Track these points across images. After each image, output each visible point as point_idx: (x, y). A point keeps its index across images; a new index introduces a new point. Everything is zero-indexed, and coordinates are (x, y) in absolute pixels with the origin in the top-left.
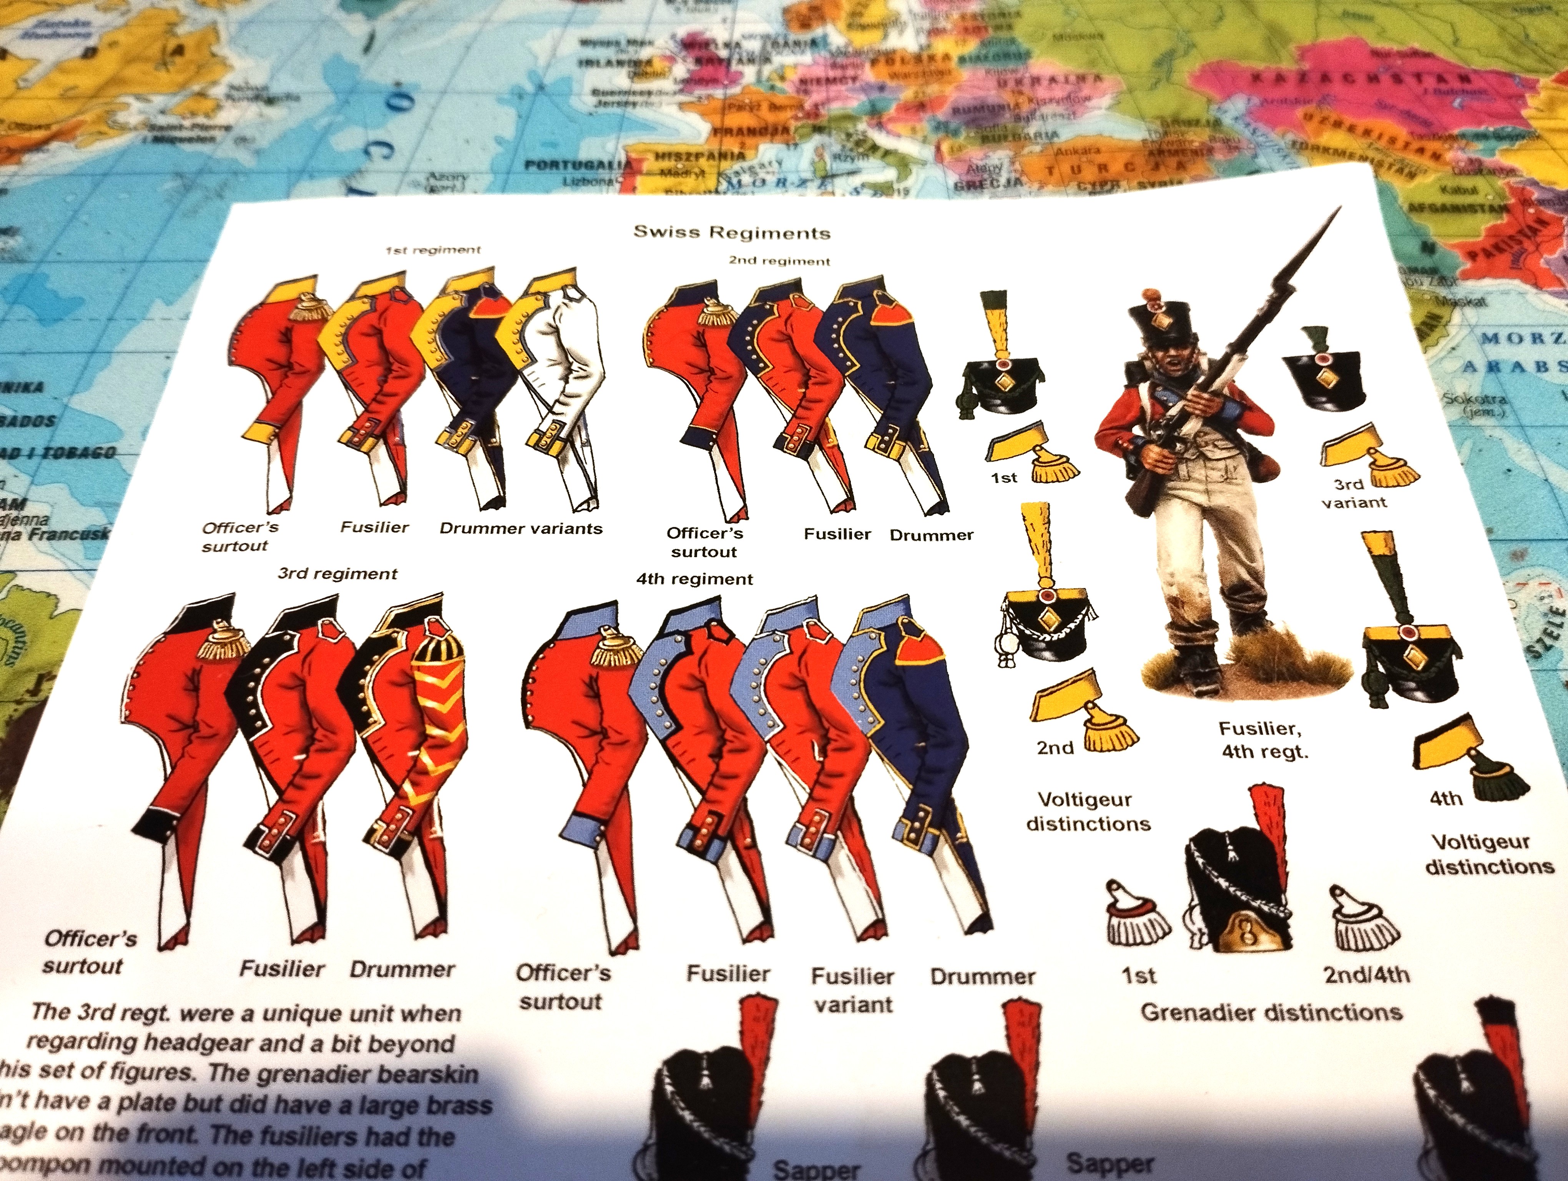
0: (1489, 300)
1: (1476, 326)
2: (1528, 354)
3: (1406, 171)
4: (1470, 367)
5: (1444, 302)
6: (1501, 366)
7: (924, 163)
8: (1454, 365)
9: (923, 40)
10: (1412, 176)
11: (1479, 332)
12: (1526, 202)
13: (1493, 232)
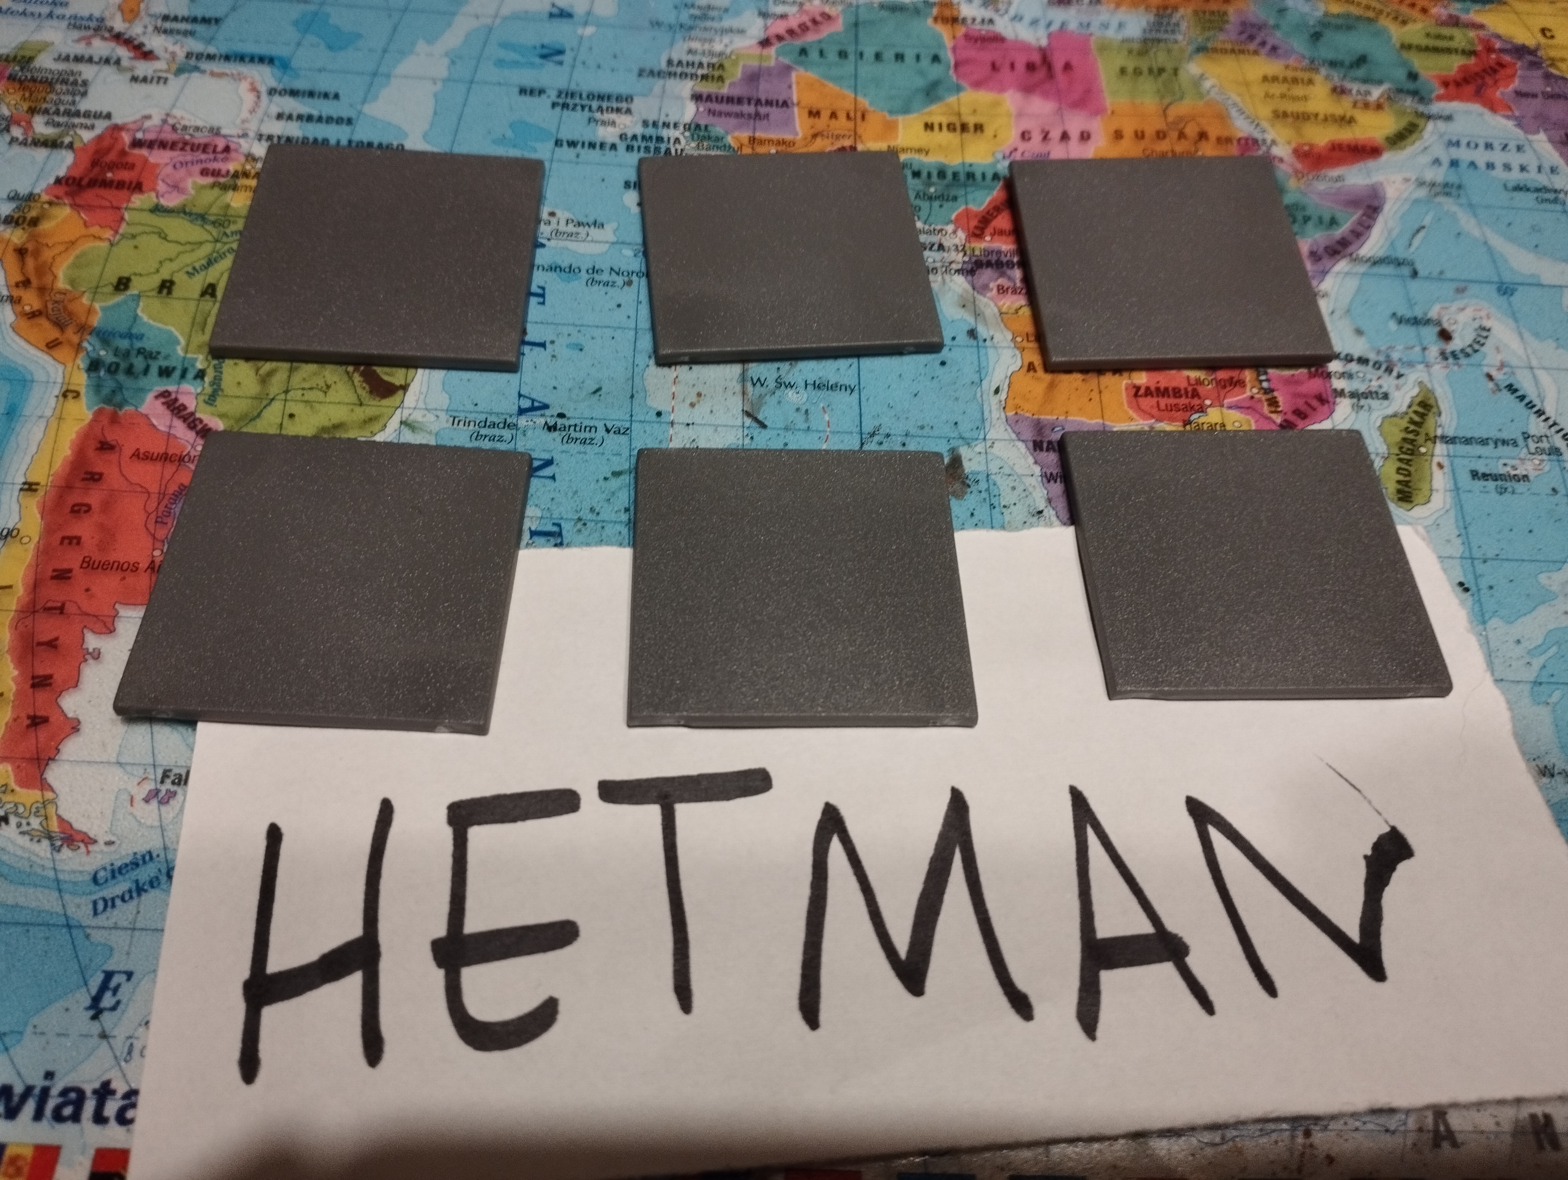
0: (1455, 116)
1: (1445, 133)
2: (1481, 157)
3: (1400, 19)
4: (1437, 162)
5: (1421, 115)
6: (1460, 163)
8: (1426, 159)
10: (1404, 23)
11: (1446, 138)
12: (1490, 49)
13: (1463, 69)
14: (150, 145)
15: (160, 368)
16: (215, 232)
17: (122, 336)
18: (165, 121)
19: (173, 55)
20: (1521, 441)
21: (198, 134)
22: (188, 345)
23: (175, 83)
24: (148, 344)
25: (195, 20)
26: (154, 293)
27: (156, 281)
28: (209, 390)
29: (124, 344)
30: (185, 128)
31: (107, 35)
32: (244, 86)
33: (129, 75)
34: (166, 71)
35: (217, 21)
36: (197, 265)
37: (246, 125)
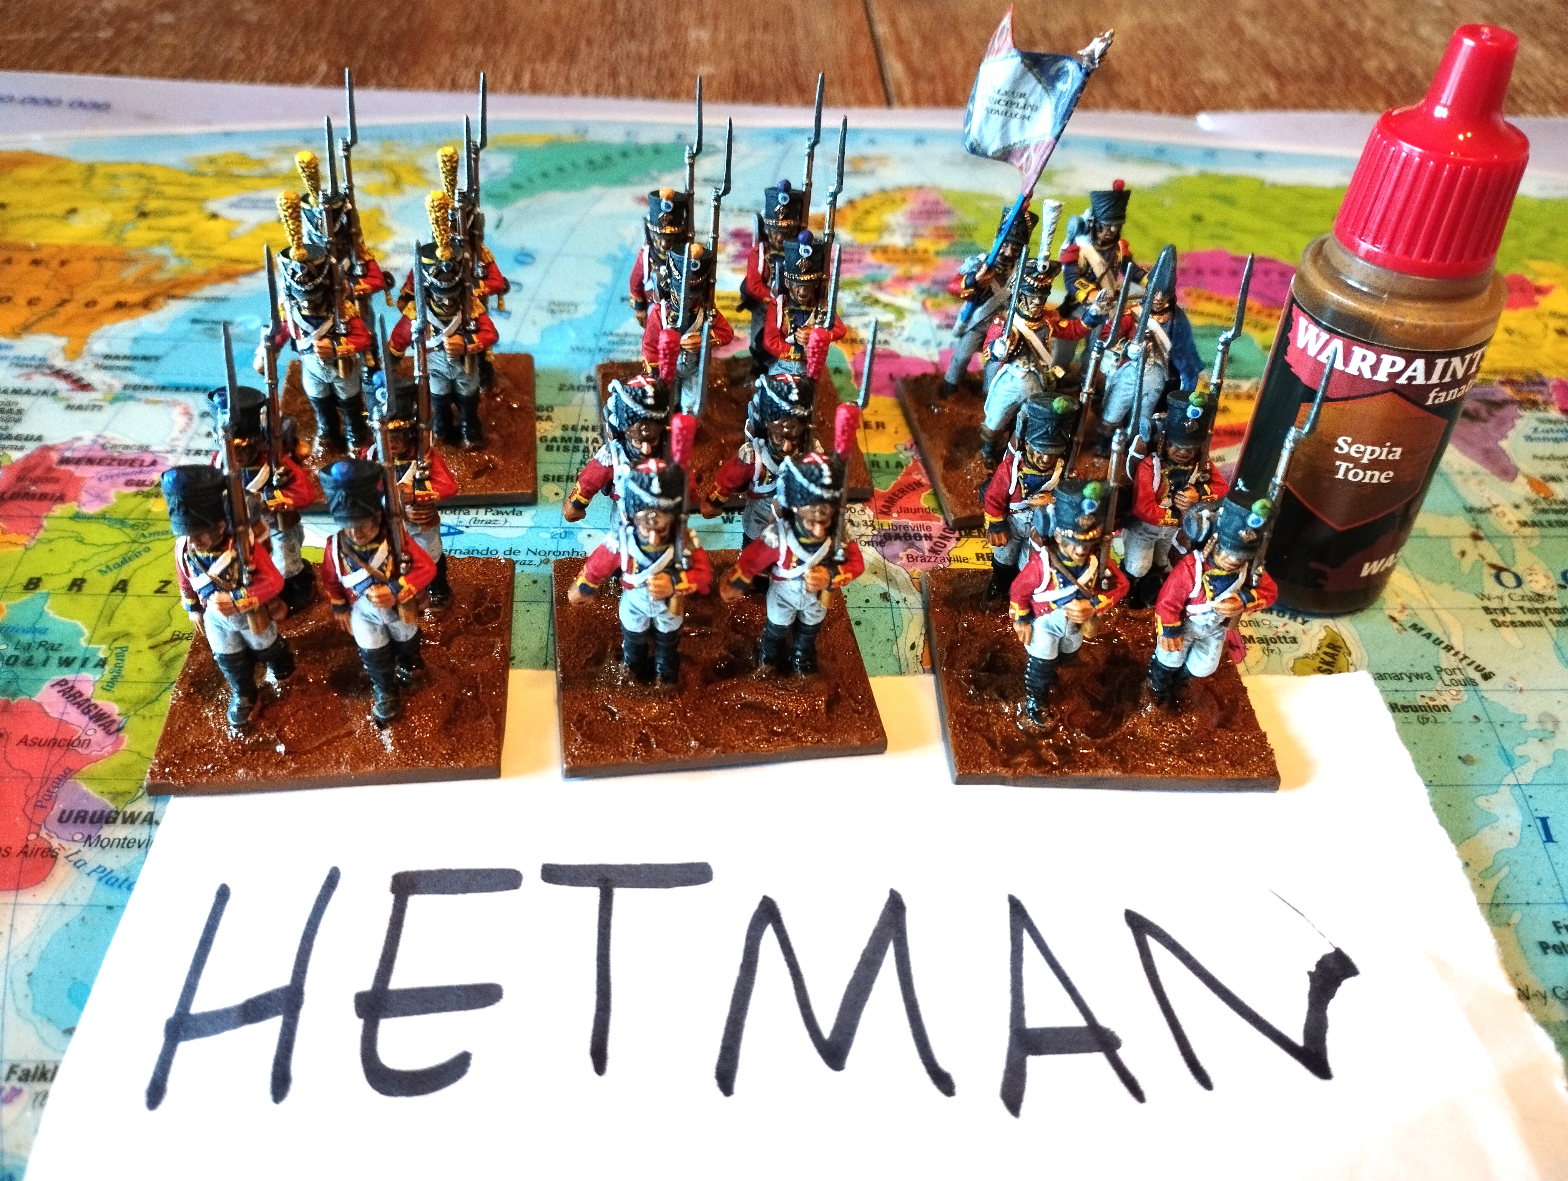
7: (913, 312)
9: (908, 240)
14: (78, 462)
15: (61, 658)
16: (132, 534)
17: (25, 631)
18: (95, 442)
19: (110, 386)
20: (1434, 675)
21: (126, 452)
22: (92, 636)
23: (109, 410)
24: (50, 638)
25: (135, 358)
26: (65, 591)
27: (67, 580)
28: (108, 677)
29: (26, 638)
30: (115, 446)
31: (48, 371)
32: (178, 410)
33: (63, 404)
34: (104, 400)
35: (157, 358)
36: (111, 564)
37: (177, 443)
